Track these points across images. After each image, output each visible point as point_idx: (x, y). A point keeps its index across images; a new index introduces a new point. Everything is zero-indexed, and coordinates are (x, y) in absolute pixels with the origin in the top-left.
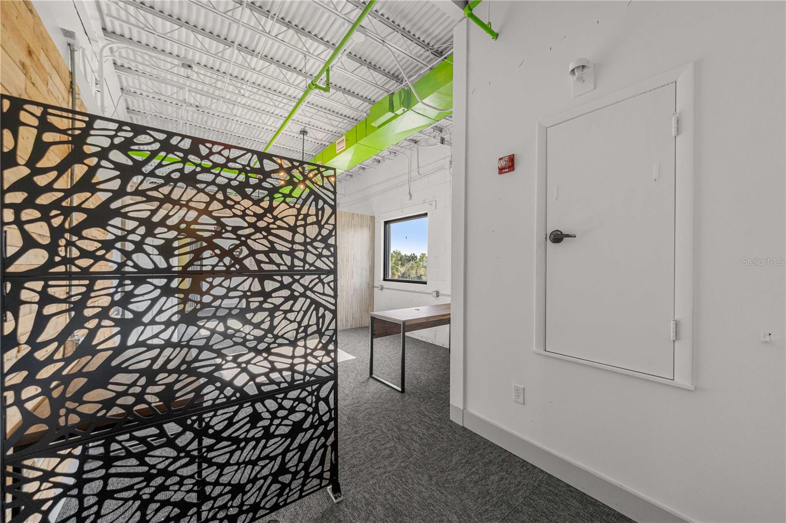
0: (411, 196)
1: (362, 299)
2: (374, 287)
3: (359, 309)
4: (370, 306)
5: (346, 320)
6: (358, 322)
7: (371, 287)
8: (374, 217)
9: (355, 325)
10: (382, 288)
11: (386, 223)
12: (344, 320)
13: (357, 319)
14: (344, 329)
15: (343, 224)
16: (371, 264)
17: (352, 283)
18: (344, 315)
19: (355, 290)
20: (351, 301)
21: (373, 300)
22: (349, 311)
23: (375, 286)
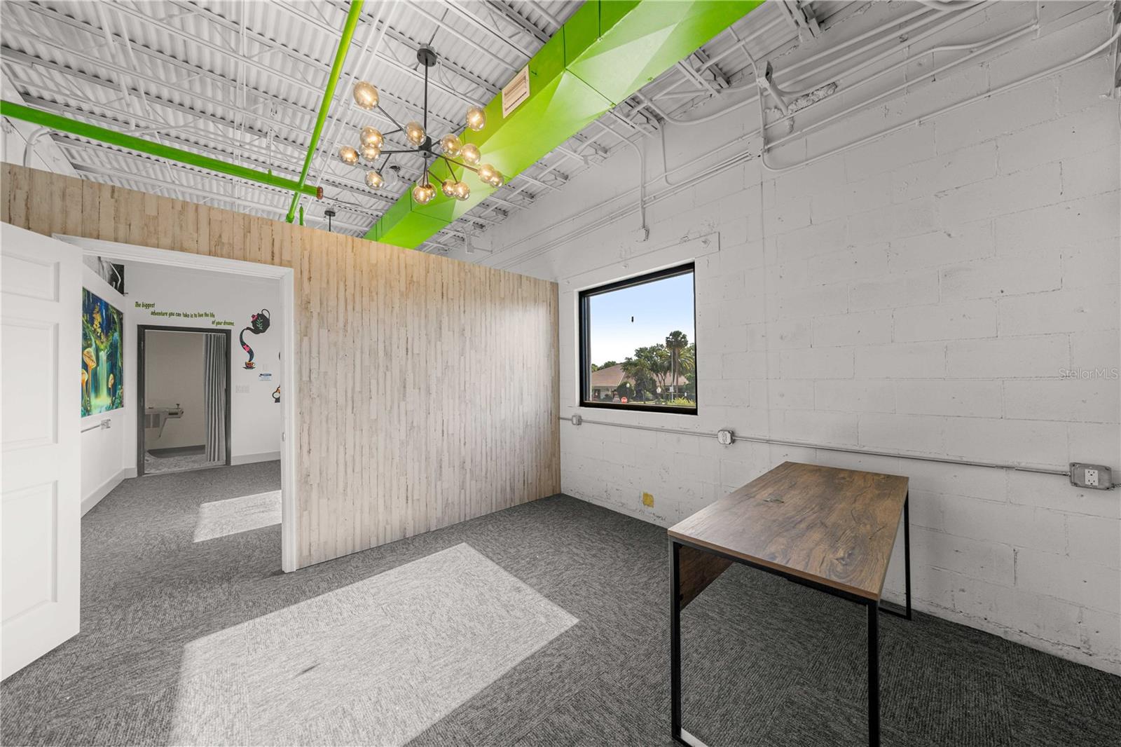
0: (648, 232)
1: (540, 443)
2: (559, 418)
3: (534, 464)
4: (554, 455)
5: (511, 489)
6: (534, 490)
7: (555, 418)
8: (557, 284)
9: (528, 496)
10: (580, 421)
11: (584, 295)
12: (508, 489)
13: (531, 483)
14: (508, 506)
15: (502, 296)
16: (553, 375)
17: (521, 414)
18: (508, 478)
19: (527, 425)
20: (520, 449)
21: (559, 443)
22: (516, 469)
23: (562, 415)
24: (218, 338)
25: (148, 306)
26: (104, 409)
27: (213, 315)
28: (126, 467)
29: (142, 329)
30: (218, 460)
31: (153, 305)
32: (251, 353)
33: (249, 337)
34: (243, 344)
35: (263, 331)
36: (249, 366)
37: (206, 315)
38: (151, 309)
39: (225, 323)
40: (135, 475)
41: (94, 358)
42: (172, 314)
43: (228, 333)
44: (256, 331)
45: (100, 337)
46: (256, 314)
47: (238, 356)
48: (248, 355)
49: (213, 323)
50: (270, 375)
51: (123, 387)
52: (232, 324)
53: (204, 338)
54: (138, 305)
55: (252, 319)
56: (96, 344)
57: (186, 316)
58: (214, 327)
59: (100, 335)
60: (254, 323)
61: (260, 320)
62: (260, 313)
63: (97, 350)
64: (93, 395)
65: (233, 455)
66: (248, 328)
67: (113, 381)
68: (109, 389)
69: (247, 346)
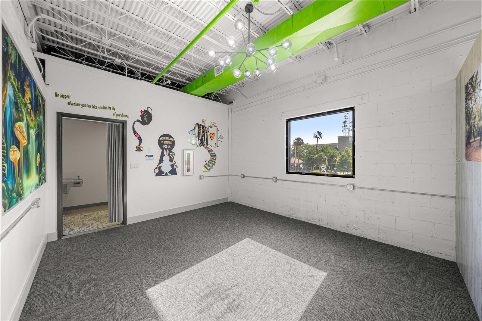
24: (118, 127)
25: (65, 97)
26: (34, 188)
27: (114, 109)
28: (48, 233)
29: (60, 116)
30: (118, 221)
31: (69, 97)
32: (140, 139)
33: (139, 127)
34: (135, 132)
35: (148, 123)
36: (139, 149)
37: (109, 108)
38: (68, 100)
39: (123, 115)
40: (55, 238)
41: (25, 134)
42: (84, 105)
43: (124, 123)
44: (143, 123)
45: (30, 113)
46: (143, 110)
47: (132, 142)
48: (138, 141)
49: (114, 114)
50: (153, 156)
51: (46, 164)
52: (127, 116)
53: (107, 125)
54: (57, 95)
55: (140, 114)
56: (27, 120)
57: (94, 107)
58: (114, 118)
59: (30, 112)
60: (142, 116)
61: (146, 115)
62: (146, 110)
63: (28, 127)
64: (25, 176)
65: (129, 216)
66: (138, 121)
67: (39, 159)
68: (37, 167)
69: (138, 134)
